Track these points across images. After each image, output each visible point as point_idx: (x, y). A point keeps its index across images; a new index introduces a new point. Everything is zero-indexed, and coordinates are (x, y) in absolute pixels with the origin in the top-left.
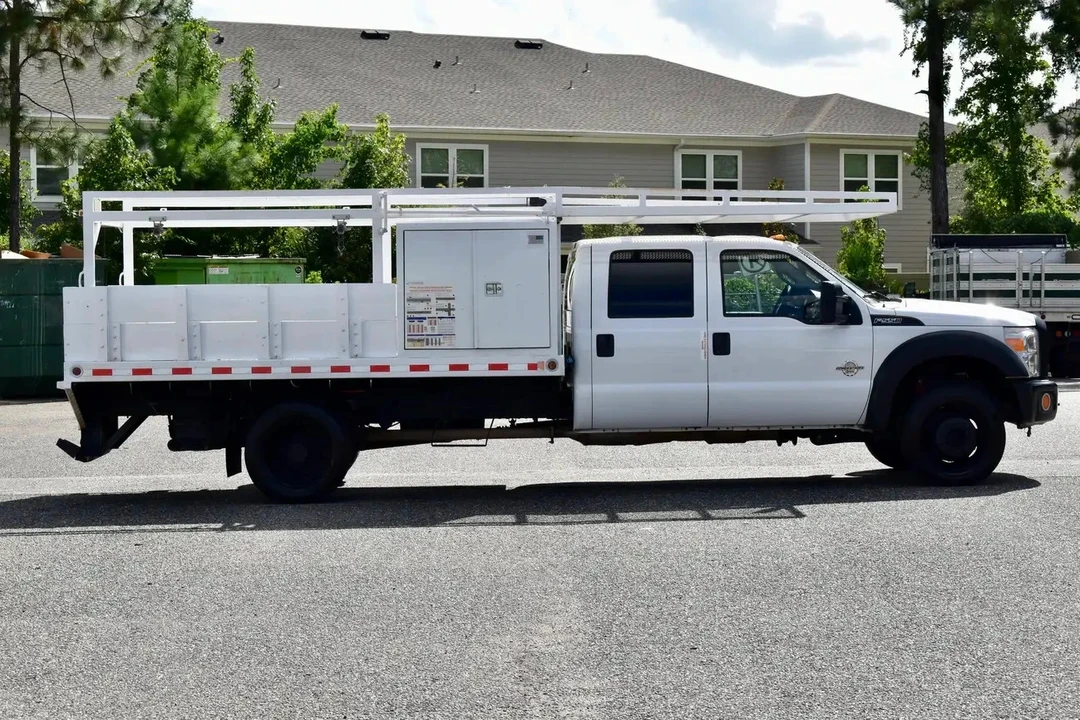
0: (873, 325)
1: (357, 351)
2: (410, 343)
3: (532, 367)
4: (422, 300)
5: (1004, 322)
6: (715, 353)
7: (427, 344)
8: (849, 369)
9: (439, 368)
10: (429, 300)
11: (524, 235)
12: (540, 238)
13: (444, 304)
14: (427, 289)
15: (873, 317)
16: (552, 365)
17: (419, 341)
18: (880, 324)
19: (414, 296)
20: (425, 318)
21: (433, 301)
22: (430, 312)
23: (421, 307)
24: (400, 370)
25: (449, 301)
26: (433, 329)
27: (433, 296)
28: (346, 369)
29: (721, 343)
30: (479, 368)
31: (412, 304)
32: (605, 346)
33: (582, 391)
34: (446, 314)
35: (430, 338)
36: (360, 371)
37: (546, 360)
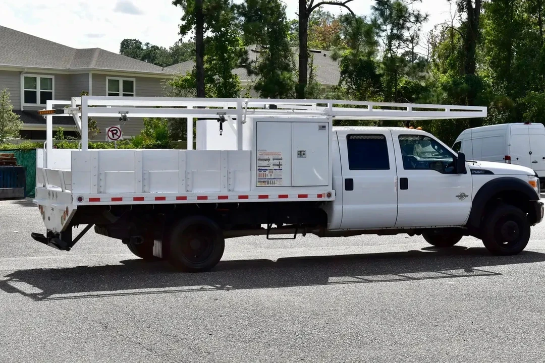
0: (472, 174)
1: (231, 187)
2: (259, 183)
3: (320, 196)
4: (266, 160)
6: (401, 189)
7: (268, 184)
8: (462, 196)
9: (273, 198)
10: (269, 160)
11: (317, 125)
12: (324, 127)
13: (277, 162)
14: (268, 154)
15: (472, 170)
16: (329, 195)
17: (264, 182)
18: (475, 174)
19: (262, 157)
20: (267, 170)
21: (271, 160)
22: (269, 166)
23: (265, 163)
24: (254, 199)
25: (279, 161)
26: (271, 175)
27: (271, 158)
28: (226, 197)
29: (404, 183)
30: (293, 198)
31: (261, 162)
32: (349, 185)
33: (337, 208)
34: (277, 168)
35: (269, 180)
36: (233, 199)
37: (326, 192)
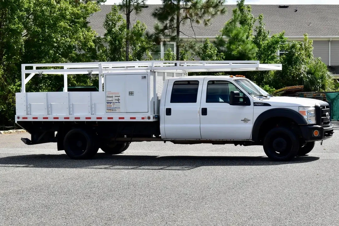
0: (254, 106)
1: (94, 113)
2: (107, 110)
3: (143, 118)
4: (111, 97)
5: (299, 105)
6: (202, 115)
7: (112, 111)
8: (245, 121)
9: (116, 119)
10: (113, 97)
11: (140, 76)
12: (145, 77)
13: (117, 98)
14: (112, 93)
15: (254, 103)
16: (149, 118)
17: (110, 110)
18: (256, 105)
19: (109, 96)
20: (111, 103)
21: (114, 97)
22: (113, 101)
23: (110, 99)
24: (105, 119)
25: (119, 97)
26: (114, 106)
27: (114, 96)
28: (90, 118)
29: (204, 112)
30: (127, 119)
31: (108, 98)
32: (169, 112)
33: (162, 126)
34: (117, 101)
35: (113, 109)
36: (94, 119)
37: (147, 116)
